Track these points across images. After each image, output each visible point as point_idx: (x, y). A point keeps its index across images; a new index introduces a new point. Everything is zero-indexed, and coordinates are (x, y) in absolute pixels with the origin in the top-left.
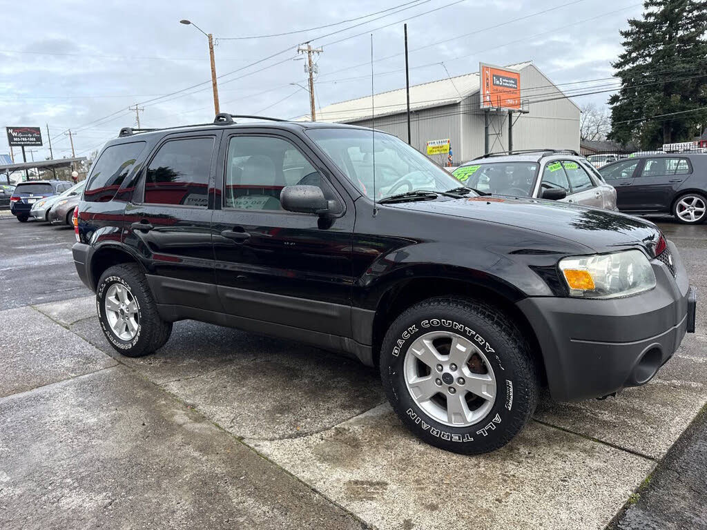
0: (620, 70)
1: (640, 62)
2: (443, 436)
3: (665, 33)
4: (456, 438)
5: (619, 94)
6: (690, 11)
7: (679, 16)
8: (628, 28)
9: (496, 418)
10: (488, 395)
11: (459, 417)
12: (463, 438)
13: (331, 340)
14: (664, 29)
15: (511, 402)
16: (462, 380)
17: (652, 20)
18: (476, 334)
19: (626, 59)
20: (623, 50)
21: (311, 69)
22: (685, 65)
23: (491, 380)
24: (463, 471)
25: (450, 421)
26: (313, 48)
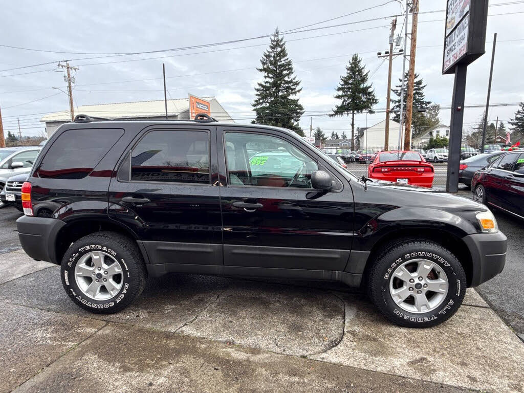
0: (255, 108)
1: (264, 105)
2: (418, 320)
3: (274, 92)
5: (255, 120)
6: (284, 84)
7: (280, 85)
8: (258, 87)
9: (451, 302)
10: (443, 290)
11: (424, 307)
12: (431, 318)
13: (324, 274)
14: (273, 90)
15: (459, 291)
16: (426, 285)
17: (268, 85)
18: (439, 258)
19: (257, 103)
20: (256, 98)
21: (69, 79)
22: (283, 109)
23: (444, 281)
25: (419, 310)
26: (70, 66)
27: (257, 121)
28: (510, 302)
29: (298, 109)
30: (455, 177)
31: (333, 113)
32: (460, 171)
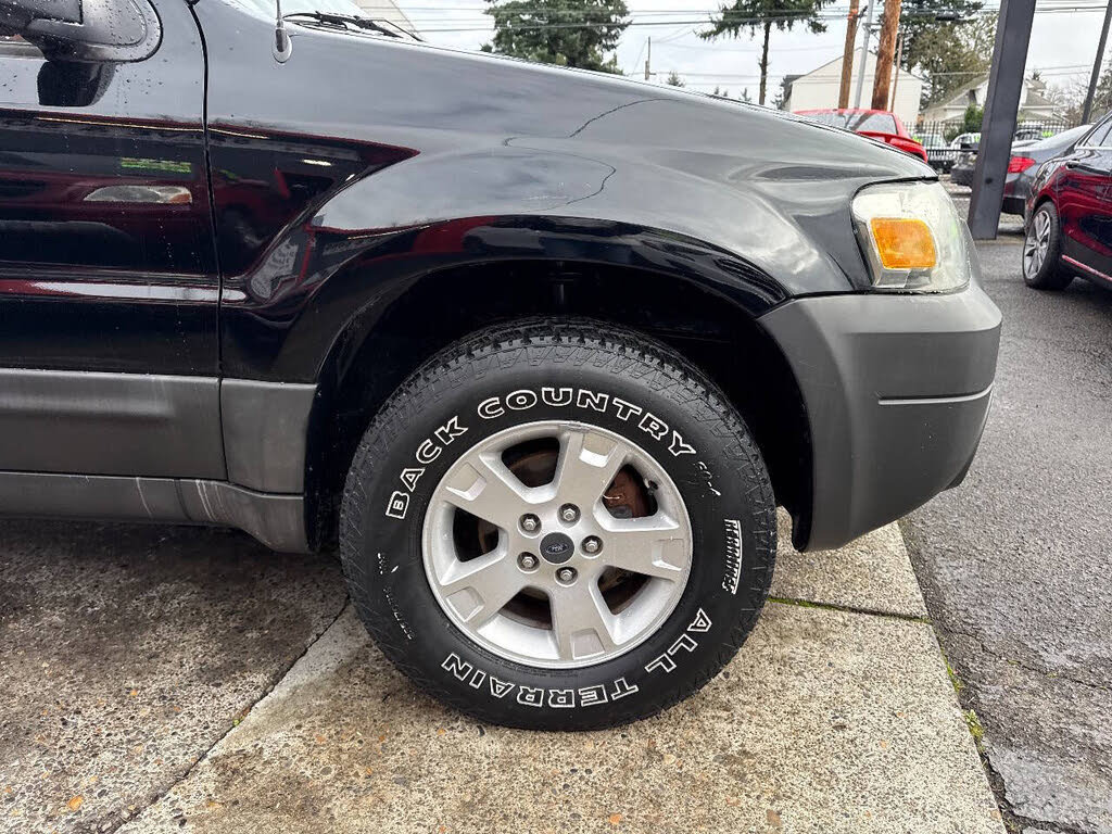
2: (554, 701)
4: (589, 697)
5: (491, 43)
9: (698, 621)
10: (667, 566)
11: (588, 639)
12: (611, 689)
13: (146, 495)
15: (737, 572)
16: (594, 542)
18: (643, 414)
23: (675, 526)
24: (634, 784)
25: (565, 654)
27: (497, 45)
28: (1015, 590)
29: (612, 13)
30: (992, 196)
31: (713, 28)
32: (1010, 178)
